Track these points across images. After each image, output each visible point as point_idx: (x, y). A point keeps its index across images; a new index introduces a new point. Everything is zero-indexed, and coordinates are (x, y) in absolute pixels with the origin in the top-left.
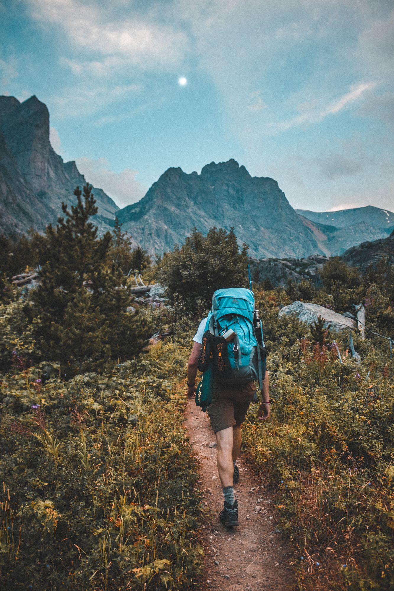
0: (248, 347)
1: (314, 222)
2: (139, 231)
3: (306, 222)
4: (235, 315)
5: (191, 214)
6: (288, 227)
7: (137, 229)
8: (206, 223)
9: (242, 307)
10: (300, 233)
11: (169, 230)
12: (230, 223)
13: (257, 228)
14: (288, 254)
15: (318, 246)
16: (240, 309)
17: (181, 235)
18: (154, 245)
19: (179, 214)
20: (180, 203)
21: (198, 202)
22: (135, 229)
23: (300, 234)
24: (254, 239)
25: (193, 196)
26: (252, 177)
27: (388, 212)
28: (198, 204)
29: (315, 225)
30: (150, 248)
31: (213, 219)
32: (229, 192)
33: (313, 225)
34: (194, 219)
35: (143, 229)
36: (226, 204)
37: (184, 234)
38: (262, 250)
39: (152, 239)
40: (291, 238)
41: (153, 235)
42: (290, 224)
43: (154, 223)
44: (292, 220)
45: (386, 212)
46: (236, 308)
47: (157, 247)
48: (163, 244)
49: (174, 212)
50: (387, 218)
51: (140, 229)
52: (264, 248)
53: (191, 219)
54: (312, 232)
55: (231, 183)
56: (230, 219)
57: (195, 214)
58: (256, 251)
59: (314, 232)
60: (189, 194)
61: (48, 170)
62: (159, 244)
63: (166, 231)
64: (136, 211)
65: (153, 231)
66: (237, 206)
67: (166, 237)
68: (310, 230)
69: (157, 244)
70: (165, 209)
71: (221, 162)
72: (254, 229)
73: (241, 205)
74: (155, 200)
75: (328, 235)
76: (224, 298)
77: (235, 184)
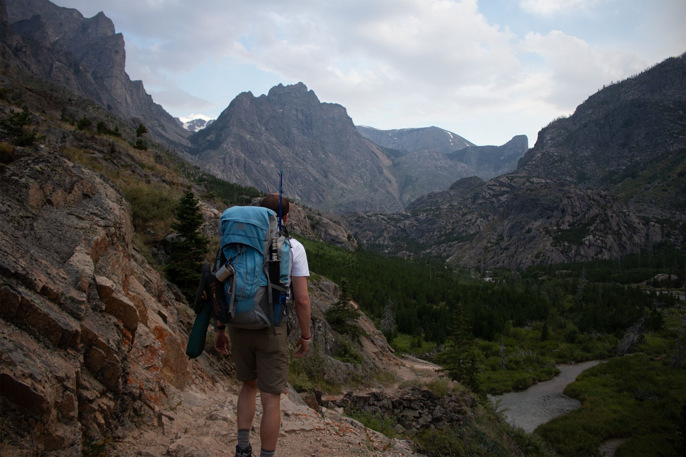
0: (249, 288)
1: (379, 146)
2: (220, 160)
3: (371, 146)
4: (242, 245)
5: (265, 142)
6: (355, 153)
7: (218, 158)
8: (279, 151)
9: (250, 234)
10: (367, 159)
11: (247, 158)
12: (300, 150)
13: (326, 154)
14: (356, 181)
15: (384, 173)
16: (248, 237)
17: (257, 164)
18: (235, 175)
19: (254, 142)
20: (254, 130)
21: (268, 128)
22: (217, 159)
23: (367, 161)
24: (323, 166)
25: (264, 122)
26: (321, 102)
27: (452, 134)
28: (269, 130)
29: (380, 149)
30: (232, 178)
31: (284, 146)
32: (297, 117)
33: (378, 149)
34: (268, 146)
35: (224, 159)
36: (295, 129)
37: (260, 162)
38: (332, 177)
39: (233, 168)
40: (358, 165)
41: (233, 164)
42: (358, 151)
43: (233, 152)
44: (360, 147)
45: (450, 133)
46: (241, 235)
47: (238, 177)
48: (243, 173)
49: (250, 141)
50: (451, 140)
51: (221, 158)
52: (333, 175)
53: (265, 147)
54: (377, 157)
55: (299, 108)
56: (301, 146)
57: (268, 141)
58: (326, 179)
59: (379, 157)
60: (260, 120)
61: (125, 96)
62: (239, 174)
63: (245, 160)
64: (212, 138)
65: (233, 161)
66: (306, 132)
67: (245, 167)
68: (375, 154)
69: (237, 173)
70: (241, 138)
71: (290, 85)
72: (323, 156)
73: (310, 130)
74: (231, 128)
75: (393, 160)
76: (228, 221)
77: (304, 109)
